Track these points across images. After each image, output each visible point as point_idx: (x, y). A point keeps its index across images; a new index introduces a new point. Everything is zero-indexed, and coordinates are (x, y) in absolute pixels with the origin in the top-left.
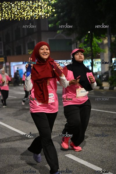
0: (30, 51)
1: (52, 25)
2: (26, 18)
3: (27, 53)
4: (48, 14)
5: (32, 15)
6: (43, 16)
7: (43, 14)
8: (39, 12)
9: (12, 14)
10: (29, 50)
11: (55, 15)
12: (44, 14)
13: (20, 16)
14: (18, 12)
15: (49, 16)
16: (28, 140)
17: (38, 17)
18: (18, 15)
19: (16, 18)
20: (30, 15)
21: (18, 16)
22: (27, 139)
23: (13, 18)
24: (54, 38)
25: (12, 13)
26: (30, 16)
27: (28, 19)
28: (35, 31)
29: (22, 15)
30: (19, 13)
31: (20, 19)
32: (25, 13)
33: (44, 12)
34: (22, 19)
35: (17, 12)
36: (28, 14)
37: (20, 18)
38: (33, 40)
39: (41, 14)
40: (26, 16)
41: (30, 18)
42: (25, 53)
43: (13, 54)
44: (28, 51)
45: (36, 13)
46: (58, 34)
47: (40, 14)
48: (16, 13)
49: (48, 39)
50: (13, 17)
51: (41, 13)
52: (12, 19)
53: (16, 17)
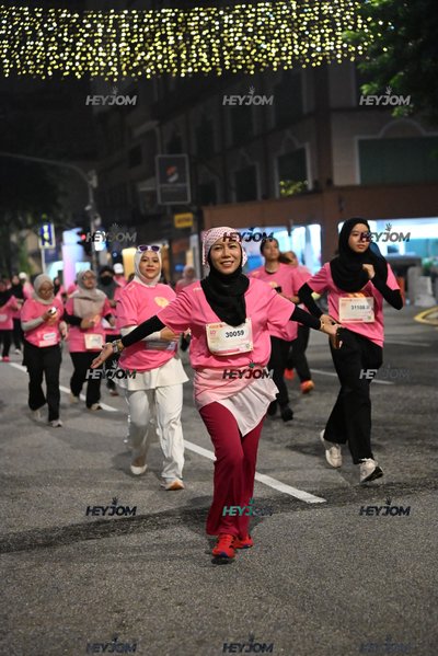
0: (287, 188)
1: (376, 85)
2: (275, 64)
3: (277, 195)
4: (360, 48)
5: (297, 53)
6: (339, 56)
7: (339, 47)
8: (323, 40)
9: (225, 53)
10: (282, 183)
11: (385, 49)
12: (345, 45)
13: (256, 59)
14: (247, 43)
15: (361, 53)
16: (306, 512)
17: (320, 58)
18: (249, 53)
19: (240, 67)
20: (291, 53)
21: (248, 57)
22: (303, 509)
23: (228, 67)
24: (380, 135)
25: (224, 48)
26: (290, 58)
27: (286, 68)
28: (305, 110)
29: (260, 55)
30: (248, 48)
31: (254, 70)
32: (273, 45)
33: (344, 41)
34: (262, 70)
35: (243, 44)
36: (284, 49)
37: (253, 66)
38: (298, 146)
39: (332, 48)
40: (277, 59)
41: (290, 62)
42: (268, 195)
43: (227, 201)
44: (281, 187)
45: (313, 45)
46: (394, 118)
47: (327, 48)
48: (239, 48)
49: (356, 139)
50: (227, 63)
51: (332, 43)
52: (224, 71)
53: (237, 62)
